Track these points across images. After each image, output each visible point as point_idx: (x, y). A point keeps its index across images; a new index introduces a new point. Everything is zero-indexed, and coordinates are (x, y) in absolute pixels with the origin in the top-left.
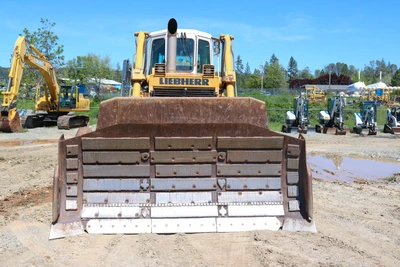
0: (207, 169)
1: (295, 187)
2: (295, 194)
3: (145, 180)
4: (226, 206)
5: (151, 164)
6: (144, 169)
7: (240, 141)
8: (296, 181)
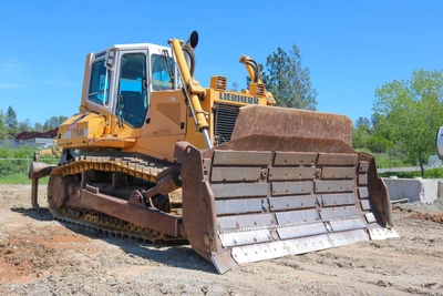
0: (308, 186)
1: (367, 201)
2: (369, 207)
3: (265, 200)
4: (328, 222)
5: (268, 181)
6: (263, 188)
7: (332, 157)
8: (367, 196)
